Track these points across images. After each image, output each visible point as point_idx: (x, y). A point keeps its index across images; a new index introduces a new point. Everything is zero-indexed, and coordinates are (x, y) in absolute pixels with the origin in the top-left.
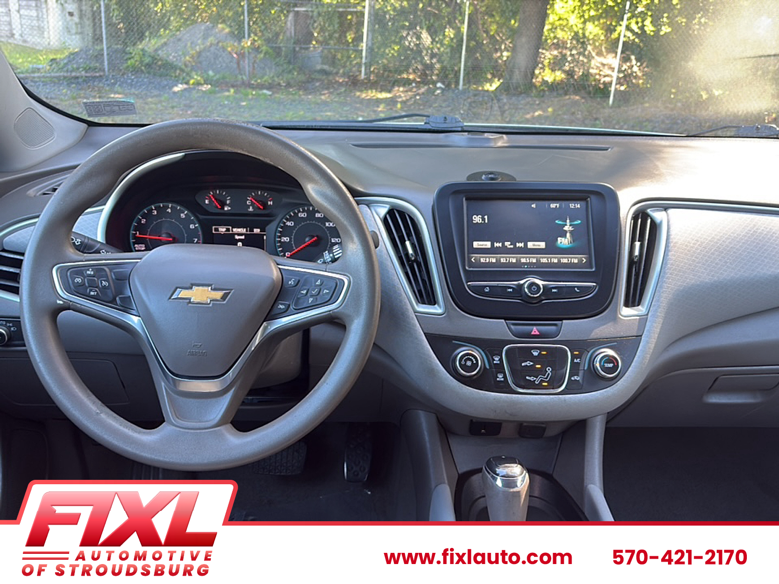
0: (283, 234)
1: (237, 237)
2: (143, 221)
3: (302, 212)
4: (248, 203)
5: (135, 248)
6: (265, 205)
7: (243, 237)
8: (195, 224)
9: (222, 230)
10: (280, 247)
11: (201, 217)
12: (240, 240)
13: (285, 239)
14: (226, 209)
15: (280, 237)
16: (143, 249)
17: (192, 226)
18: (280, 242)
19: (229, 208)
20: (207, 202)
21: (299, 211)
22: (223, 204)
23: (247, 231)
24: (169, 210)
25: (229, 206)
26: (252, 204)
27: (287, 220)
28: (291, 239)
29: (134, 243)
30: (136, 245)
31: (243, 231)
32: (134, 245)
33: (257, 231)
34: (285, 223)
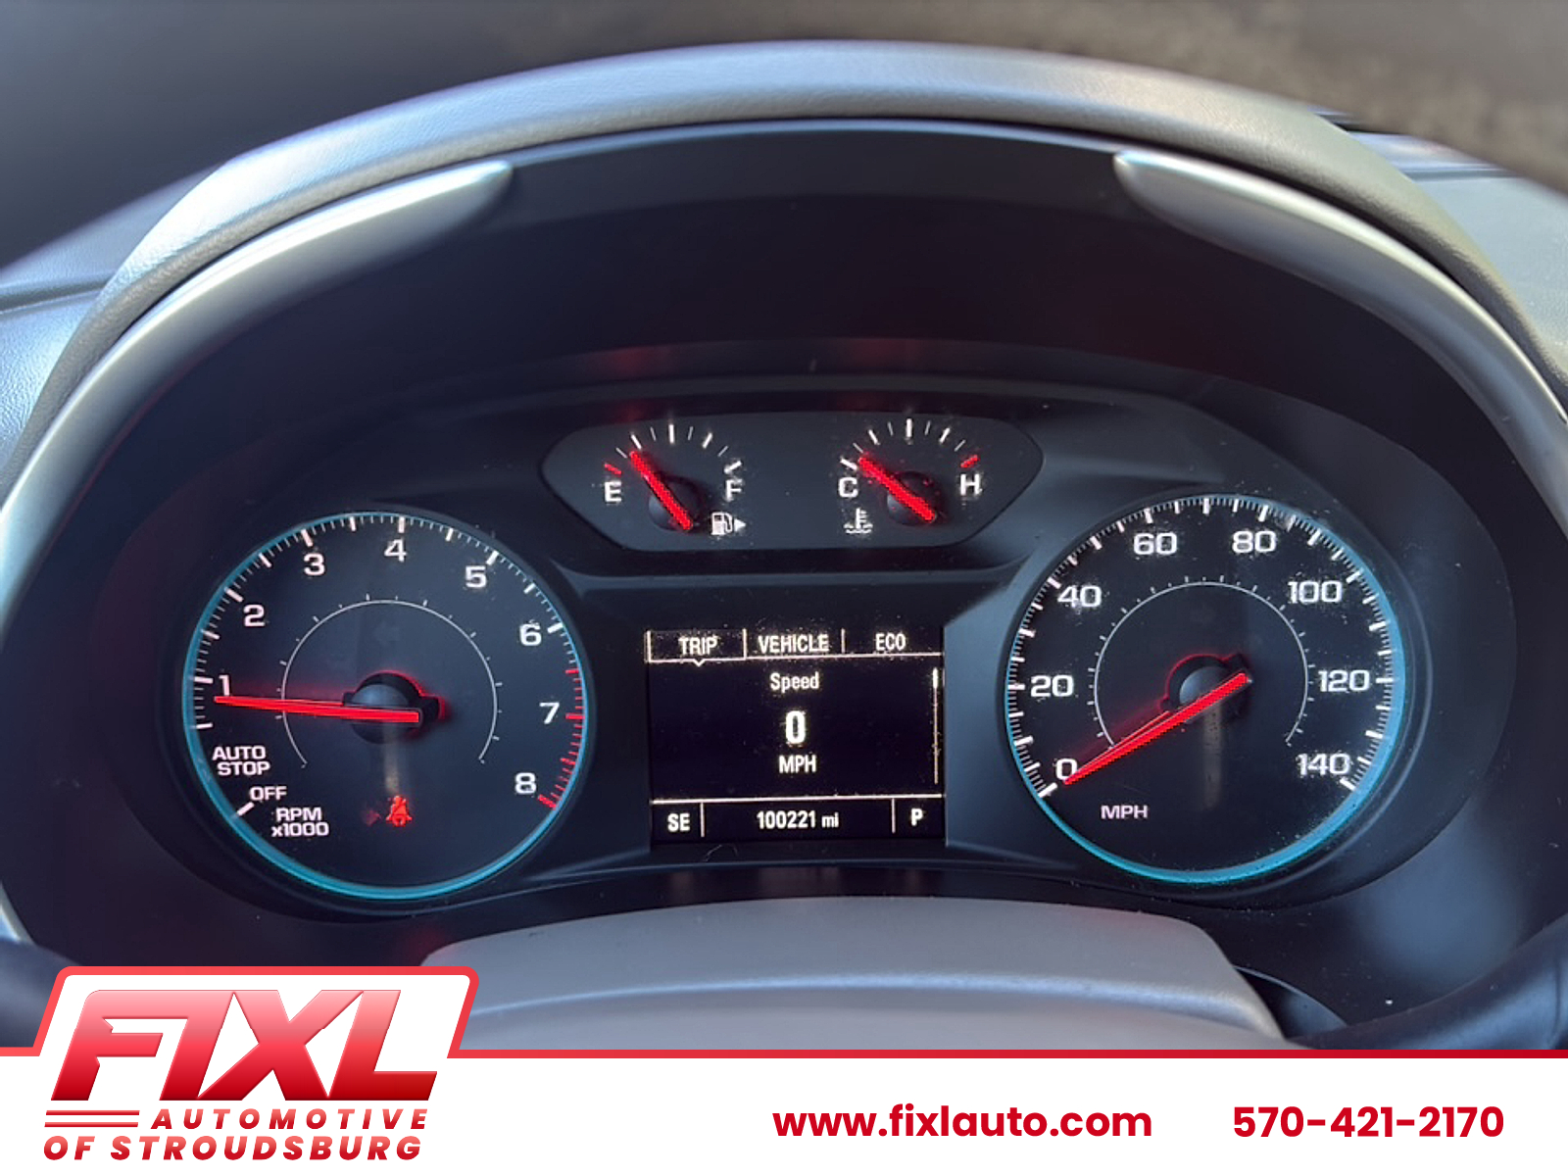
0: (1037, 658)
1: (780, 683)
2: (254, 616)
3: (1153, 529)
4: (846, 488)
5: (213, 765)
6: (941, 495)
7: (812, 682)
8: (545, 623)
9: (698, 647)
10: (1024, 727)
11: (581, 582)
12: (795, 699)
13: (1052, 685)
14: (719, 528)
15: (1022, 674)
16: (259, 768)
17: (529, 635)
18: (1022, 700)
19: (739, 525)
20: (611, 490)
21: (1139, 525)
22: (703, 501)
23: (835, 647)
24: (397, 550)
25: (735, 508)
26: (869, 498)
27: (1068, 576)
28: (1082, 683)
29: (209, 741)
30: (218, 752)
31: (819, 646)
32: (208, 752)
33: (891, 644)
34: (1052, 593)
